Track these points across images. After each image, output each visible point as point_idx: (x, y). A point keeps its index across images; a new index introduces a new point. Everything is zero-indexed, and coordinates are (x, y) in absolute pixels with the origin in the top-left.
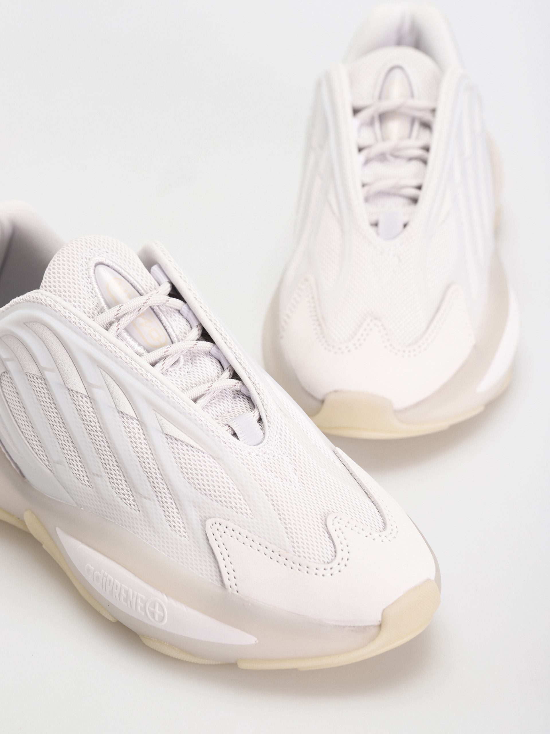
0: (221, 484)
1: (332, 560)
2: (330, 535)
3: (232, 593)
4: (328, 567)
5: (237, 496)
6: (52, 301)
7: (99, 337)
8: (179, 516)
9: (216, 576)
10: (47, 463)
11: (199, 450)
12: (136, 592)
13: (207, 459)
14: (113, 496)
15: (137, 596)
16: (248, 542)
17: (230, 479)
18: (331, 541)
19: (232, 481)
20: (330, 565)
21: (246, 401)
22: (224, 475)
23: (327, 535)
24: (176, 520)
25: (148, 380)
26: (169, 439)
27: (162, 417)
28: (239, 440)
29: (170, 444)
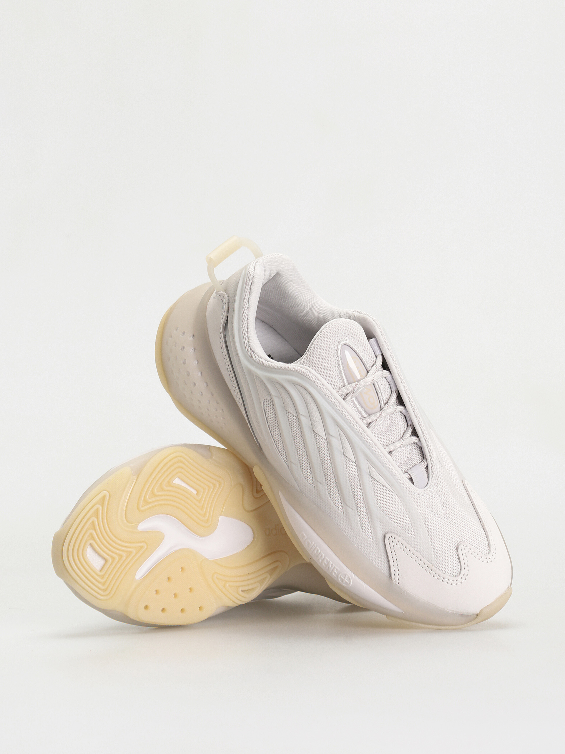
0: (399, 513)
1: (458, 576)
2: (459, 557)
3: (395, 583)
4: (455, 579)
5: (407, 522)
6: (316, 379)
7: (342, 409)
8: (369, 524)
9: (387, 569)
10: (285, 459)
11: (390, 490)
12: (334, 565)
13: (394, 497)
14: (327, 498)
15: (335, 567)
16: (410, 554)
17: (405, 511)
18: (459, 561)
19: (406, 512)
20: (456, 578)
21: (419, 449)
22: (402, 508)
23: (457, 557)
24: (367, 527)
25: (367, 442)
26: (373, 480)
27: (371, 466)
28: (414, 484)
29: (373, 483)
